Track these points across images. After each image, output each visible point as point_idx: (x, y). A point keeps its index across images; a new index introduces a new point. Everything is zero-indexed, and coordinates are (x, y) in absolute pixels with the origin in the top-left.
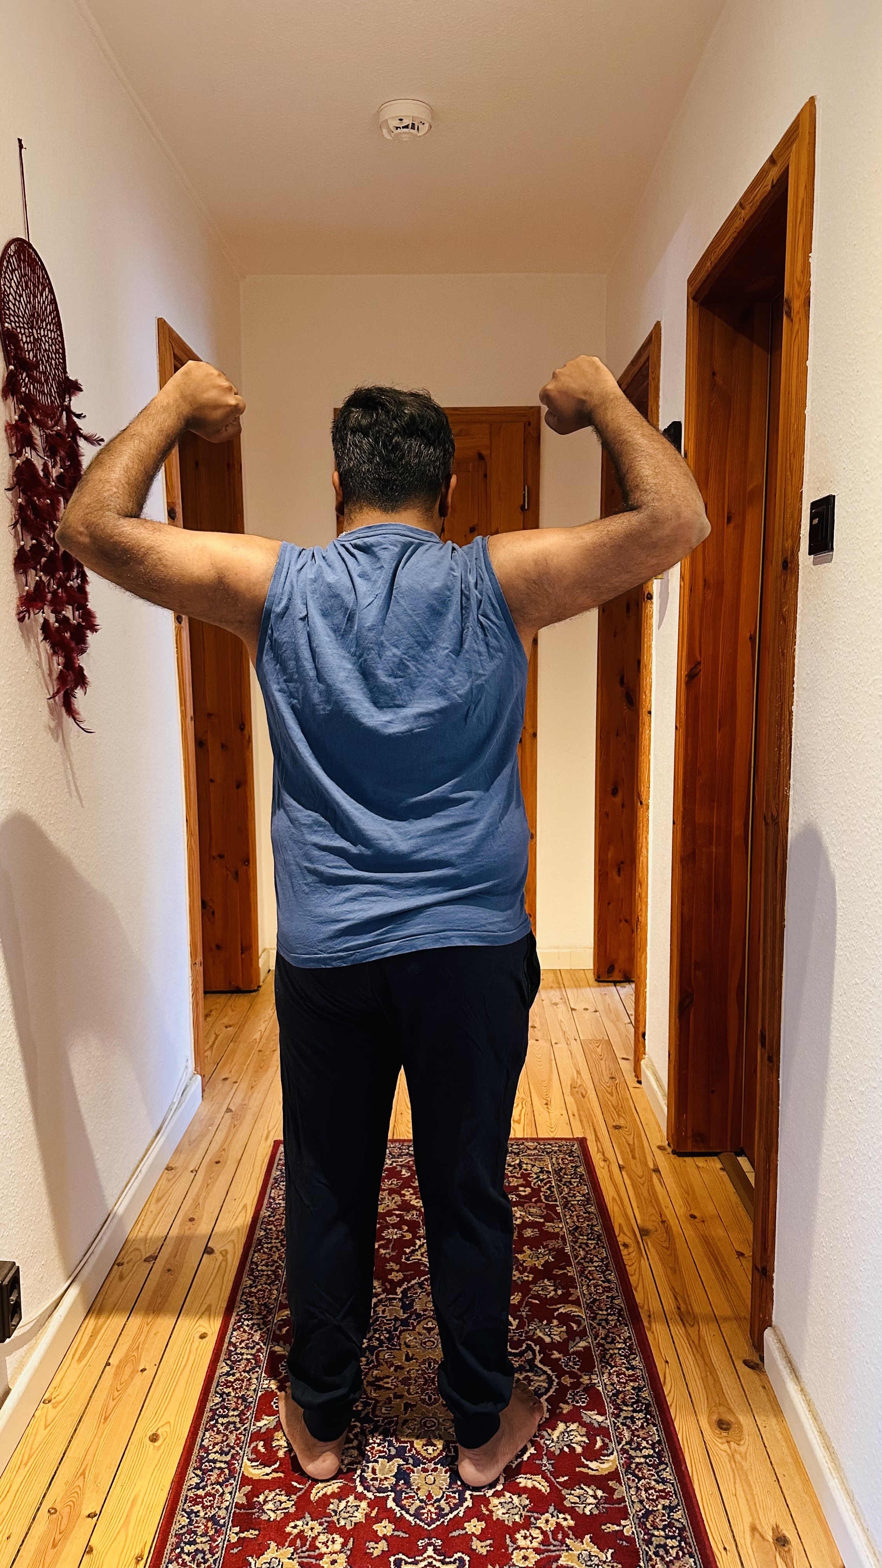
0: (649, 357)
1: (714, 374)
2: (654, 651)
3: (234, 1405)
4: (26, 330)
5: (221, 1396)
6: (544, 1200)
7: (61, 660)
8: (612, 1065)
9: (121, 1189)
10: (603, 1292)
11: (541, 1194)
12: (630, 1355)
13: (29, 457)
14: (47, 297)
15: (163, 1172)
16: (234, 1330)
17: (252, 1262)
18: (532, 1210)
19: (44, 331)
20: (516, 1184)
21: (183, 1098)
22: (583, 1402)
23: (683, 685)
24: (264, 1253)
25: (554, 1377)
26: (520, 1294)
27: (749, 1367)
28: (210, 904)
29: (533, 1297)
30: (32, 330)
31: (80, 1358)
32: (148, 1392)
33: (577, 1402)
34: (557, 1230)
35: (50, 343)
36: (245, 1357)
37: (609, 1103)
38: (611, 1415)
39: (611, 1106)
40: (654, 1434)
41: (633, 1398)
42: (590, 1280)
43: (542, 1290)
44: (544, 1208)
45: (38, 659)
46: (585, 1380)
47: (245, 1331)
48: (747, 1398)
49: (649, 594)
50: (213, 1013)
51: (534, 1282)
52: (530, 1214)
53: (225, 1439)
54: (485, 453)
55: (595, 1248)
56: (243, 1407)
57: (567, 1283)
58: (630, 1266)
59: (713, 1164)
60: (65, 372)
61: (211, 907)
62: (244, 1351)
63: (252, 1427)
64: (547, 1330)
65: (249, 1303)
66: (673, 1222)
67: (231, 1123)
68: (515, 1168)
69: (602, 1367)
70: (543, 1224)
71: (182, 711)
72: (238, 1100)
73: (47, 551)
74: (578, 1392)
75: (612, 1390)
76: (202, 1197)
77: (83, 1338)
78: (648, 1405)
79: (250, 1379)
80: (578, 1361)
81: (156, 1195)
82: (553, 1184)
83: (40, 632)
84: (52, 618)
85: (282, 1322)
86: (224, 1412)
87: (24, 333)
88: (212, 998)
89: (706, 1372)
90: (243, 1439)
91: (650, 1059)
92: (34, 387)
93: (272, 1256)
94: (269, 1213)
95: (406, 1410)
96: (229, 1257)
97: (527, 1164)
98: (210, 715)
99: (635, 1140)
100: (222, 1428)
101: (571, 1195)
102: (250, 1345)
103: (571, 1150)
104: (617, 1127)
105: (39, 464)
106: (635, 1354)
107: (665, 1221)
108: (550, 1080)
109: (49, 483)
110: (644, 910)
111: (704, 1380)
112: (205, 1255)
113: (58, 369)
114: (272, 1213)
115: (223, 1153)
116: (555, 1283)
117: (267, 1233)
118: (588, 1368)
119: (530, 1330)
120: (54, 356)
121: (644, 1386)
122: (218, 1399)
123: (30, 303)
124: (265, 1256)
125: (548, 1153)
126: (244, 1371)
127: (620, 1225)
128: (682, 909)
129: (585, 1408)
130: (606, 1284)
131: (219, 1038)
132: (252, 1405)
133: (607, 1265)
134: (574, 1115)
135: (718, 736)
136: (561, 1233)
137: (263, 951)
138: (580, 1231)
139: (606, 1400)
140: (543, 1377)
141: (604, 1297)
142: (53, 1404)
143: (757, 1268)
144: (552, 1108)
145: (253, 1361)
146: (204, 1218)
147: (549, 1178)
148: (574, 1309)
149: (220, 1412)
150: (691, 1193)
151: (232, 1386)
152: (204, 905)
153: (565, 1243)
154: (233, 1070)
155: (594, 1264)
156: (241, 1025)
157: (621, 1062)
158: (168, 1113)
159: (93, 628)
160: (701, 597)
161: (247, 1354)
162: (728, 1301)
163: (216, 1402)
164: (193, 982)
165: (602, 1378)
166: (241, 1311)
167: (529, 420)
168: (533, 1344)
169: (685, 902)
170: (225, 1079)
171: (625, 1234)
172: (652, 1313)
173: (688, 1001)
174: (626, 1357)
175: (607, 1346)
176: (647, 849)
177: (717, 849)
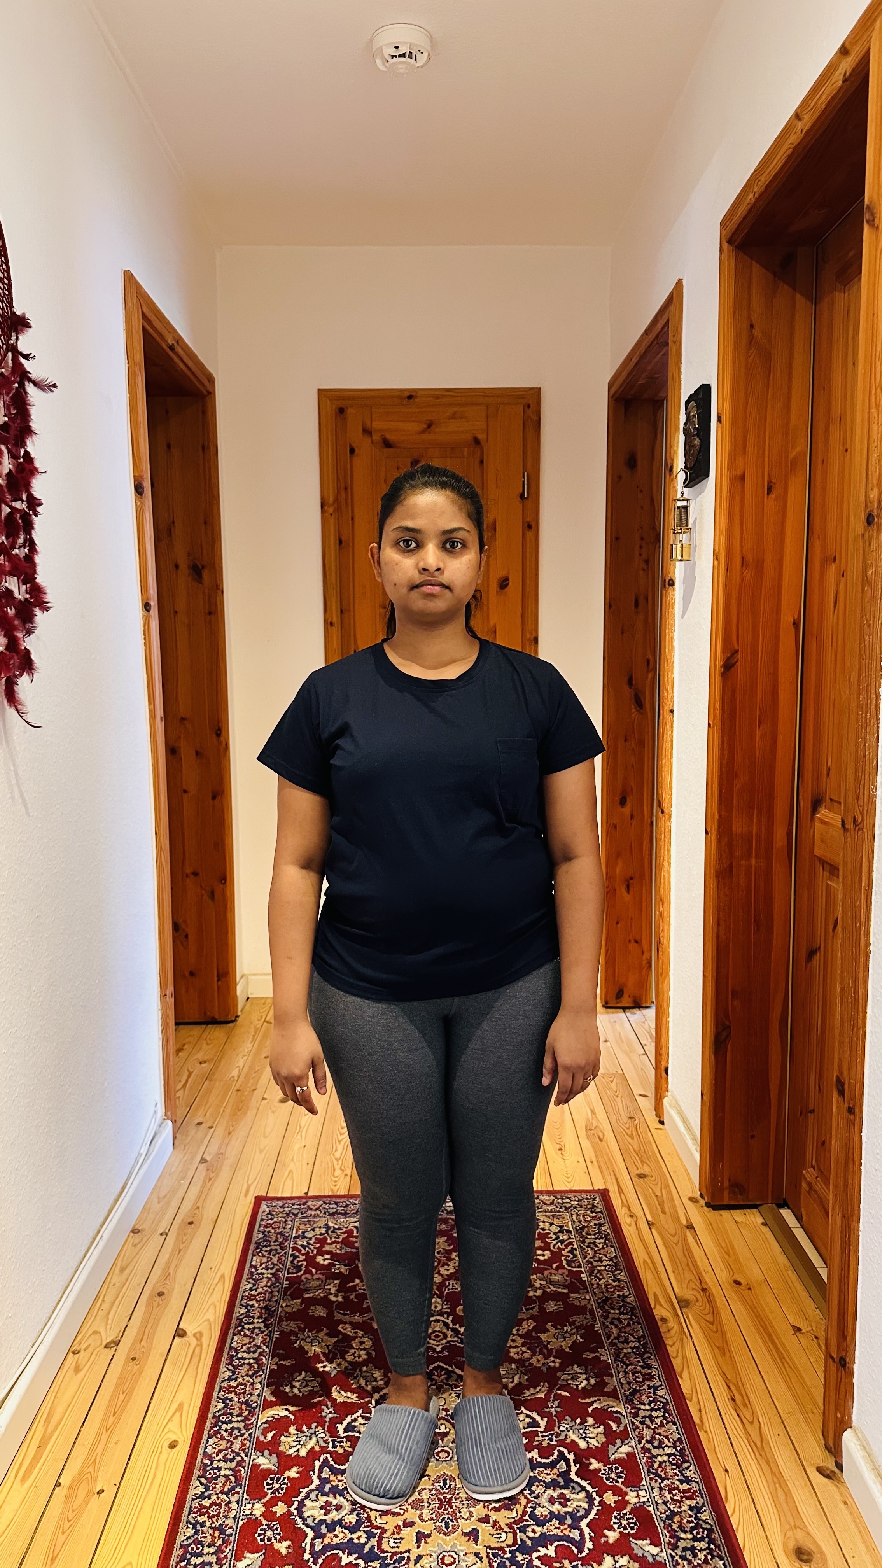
0: (668, 320)
1: (752, 326)
2: (676, 644)
3: (209, 1539)
5: (194, 1527)
6: (566, 1266)
8: (629, 1103)
9: (79, 1260)
10: (644, 1380)
11: (563, 1258)
12: (682, 1463)
15: (129, 1236)
16: (210, 1437)
17: (231, 1348)
18: (553, 1277)
21: (151, 1148)
22: (632, 1528)
23: (718, 678)
24: (246, 1335)
25: (594, 1494)
26: (546, 1384)
27: (824, 1476)
28: (183, 927)
29: (563, 1388)
31: (23, 1477)
32: (106, 1522)
33: (625, 1528)
34: (584, 1303)
36: (223, 1472)
37: (630, 1147)
38: (667, 1546)
39: (632, 1151)
41: (692, 1522)
42: (627, 1366)
43: (572, 1379)
44: (567, 1276)
46: (632, 1497)
47: (222, 1438)
48: (827, 1518)
49: (671, 579)
50: (185, 1048)
51: (562, 1368)
52: (551, 1282)
54: (481, 437)
55: (629, 1324)
56: (220, 1542)
57: (601, 1370)
58: (671, 1346)
59: (752, 1217)
60: (12, 307)
61: (184, 930)
62: (221, 1464)
64: (581, 1431)
65: (228, 1401)
66: (715, 1290)
67: (206, 1176)
69: (651, 1479)
70: (567, 1295)
71: (150, 711)
72: (213, 1148)
74: (625, 1514)
75: (666, 1511)
76: (173, 1266)
77: (29, 1450)
78: (710, 1531)
79: (229, 1502)
80: (622, 1472)
81: (119, 1264)
82: (576, 1246)
85: (267, 1425)
86: (198, 1549)
88: (184, 1030)
89: (775, 1483)
91: (673, 1097)
93: (254, 1339)
94: (250, 1286)
95: (418, 1541)
96: (205, 1341)
98: (183, 719)
99: (664, 1191)
101: (596, 1259)
102: (229, 1456)
103: (593, 1204)
104: (642, 1176)
106: (688, 1461)
107: (706, 1289)
108: (563, 1121)
110: (666, 931)
111: (773, 1495)
112: (176, 1339)
114: (254, 1285)
115: (197, 1211)
116: (586, 1370)
117: (249, 1311)
118: (634, 1481)
119: (561, 1431)
121: (704, 1505)
122: (190, 1531)
124: (246, 1340)
125: (567, 1209)
126: (222, 1492)
127: (655, 1295)
128: (718, 930)
129: (637, 1537)
130: (646, 1371)
131: (193, 1075)
132: (232, 1538)
133: (645, 1346)
134: (592, 1162)
135: (758, 733)
136: (589, 1307)
137: (242, 977)
138: (611, 1304)
139: (660, 1525)
140: (582, 1495)
141: (645, 1387)
143: (832, 1357)
144: (567, 1155)
145: (233, 1479)
146: (175, 1291)
147: (570, 1238)
148: (611, 1403)
149: (192, 1549)
150: (732, 1254)
151: (207, 1512)
152: (176, 927)
153: (595, 1320)
154: (208, 1114)
155: (630, 1345)
156: (218, 1060)
157: (639, 1099)
158: (134, 1167)
159: (43, 606)
160: (738, 578)
161: (225, 1469)
162: (791, 1391)
163: (188, 1535)
164: (162, 1015)
165: (652, 1495)
166: (218, 1411)
167: (530, 402)
168: (566, 1451)
169: (722, 923)
170: (199, 1124)
171: (661, 1305)
172: (702, 1406)
173: (725, 1034)
174: (678, 1466)
175: (655, 1452)
176: (670, 863)
177: (756, 862)
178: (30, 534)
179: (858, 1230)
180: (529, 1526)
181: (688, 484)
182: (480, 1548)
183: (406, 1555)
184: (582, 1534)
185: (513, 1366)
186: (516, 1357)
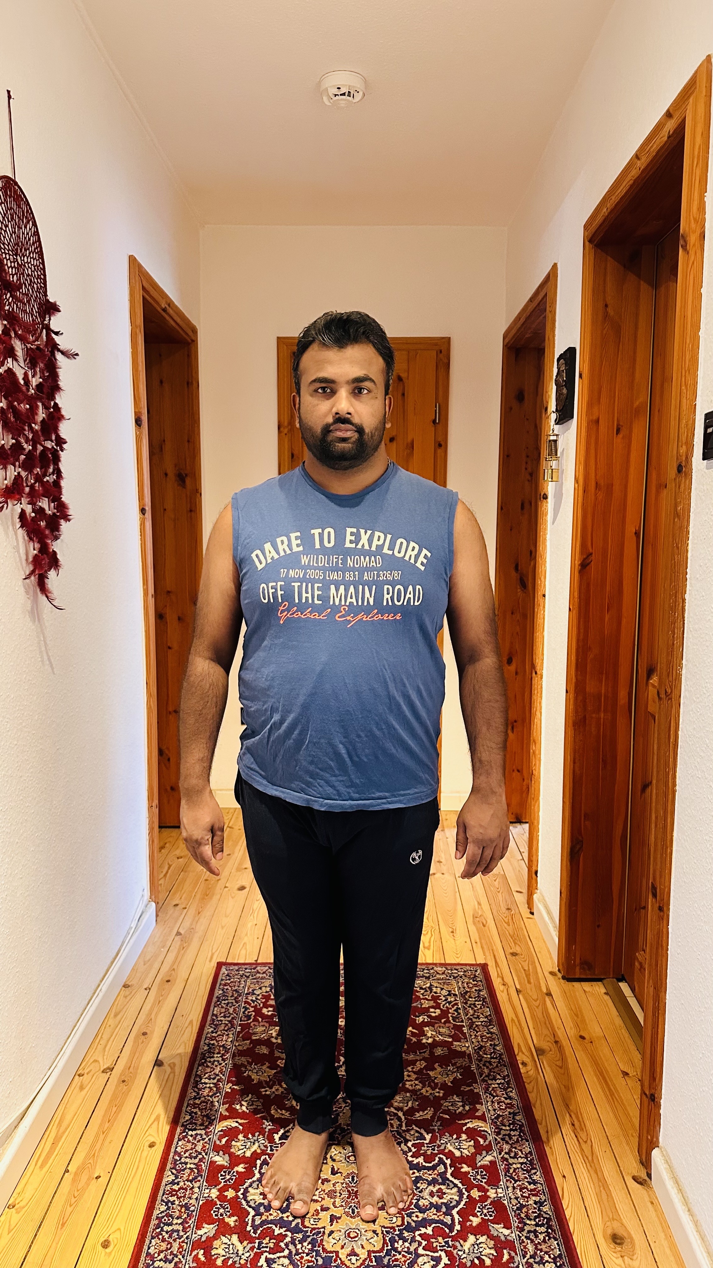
0: (546, 294)
1: (606, 306)
2: (548, 543)
3: (177, 1214)
4: (11, 257)
5: (167, 1204)
6: (452, 1021)
7: (37, 546)
8: (507, 897)
9: (84, 1007)
10: (506, 1108)
11: (450, 1015)
12: (531, 1169)
13: (11, 367)
14: (30, 229)
15: (121, 989)
16: (179, 1140)
17: (196, 1075)
18: (441, 1030)
19: (27, 258)
20: (427, 1006)
21: (139, 923)
22: (491, 1216)
23: (577, 573)
24: (208, 1066)
25: (464, 1190)
26: (432, 1109)
27: (638, 1183)
28: (167, 752)
29: (445, 1112)
30: (17, 257)
31: (42, 1165)
32: (102, 1199)
33: (485, 1215)
34: (464, 1049)
35: (33, 269)
36: (188, 1166)
37: (507, 932)
38: (516, 1229)
39: (508, 935)
40: (555, 1248)
41: (536, 1212)
42: (494, 1097)
43: (452, 1105)
44: (452, 1029)
45: (16, 544)
46: (492, 1193)
47: (189, 1141)
48: (637, 1214)
49: (545, 494)
50: (166, 846)
51: (445, 1098)
52: (440, 1033)
53: (169, 1246)
54: (403, 375)
55: (497, 1066)
56: (185, 1216)
57: (475, 1100)
58: (528, 1084)
59: (597, 988)
60: (46, 295)
61: (167, 755)
62: (188, 1160)
63: (194, 1236)
64: (457, 1144)
65: (193, 1114)
66: (565, 1043)
67: (180, 945)
68: (426, 991)
69: (507, 1181)
70: (451, 1043)
71: (144, 590)
72: (187, 924)
73: (24, 449)
74: (486, 1205)
75: (516, 1204)
76: (154, 1013)
77: (46, 1146)
78: (549, 1220)
79: (193, 1188)
80: (485, 1175)
81: (114, 1010)
82: (460, 1006)
83: (18, 520)
84: (29, 509)
85: (222, 1133)
86: (169, 1220)
87: (9, 259)
88: (166, 832)
89: (600, 1187)
90: (185, 1247)
91: (541, 894)
92: (17, 305)
94: (212, 1029)
95: (332, 1221)
96: (177, 1070)
97: (436, 987)
98: (169, 592)
99: (530, 966)
100: (166, 1236)
101: (475, 1016)
102: (193, 1155)
103: (475, 975)
104: (514, 954)
105: (20, 374)
106: (536, 1169)
107: (557, 1042)
108: (455, 910)
109: (28, 390)
110: (537, 765)
111: (598, 1195)
112: (155, 1067)
113: (40, 293)
114: (215, 1029)
115: (173, 972)
116: (463, 1099)
117: (210, 1048)
118: (494, 1181)
119: (442, 1143)
120: (36, 280)
121: (545, 1201)
122: (163, 1208)
123: (15, 233)
124: (208, 1070)
125: (454, 978)
126: (188, 1180)
127: (519, 1044)
128: (574, 766)
129: (493, 1222)
130: (508, 1101)
131: (171, 868)
132: (194, 1213)
133: (508, 1083)
134: (476, 943)
135: (607, 617)
136: (468, 1052)
138: (484, 1051)
139: (511, 1214)
140: (455, 1190)
141: (507, 1113)
142: (16, 1209)
143: (645, 1094)
144: (457, 936)
145: (196, 1171)
146: (155, 1033)
147: (456, 1000)
148: (480, 1124)
149: (165, 1220)
150: (580, 1016)
151: (176, 1194)
152: (161, 752)
153: (471, 1062)
154: (183, 898)
155: (497, 1081)
157: (515, 894)
158: (126, 937)
159: (66, 518)
160: (593, 497)
161: (190, 1164)
162: (617, 1119)
164: (149, 822)
165: (507, 1192)
166: (186, 1122)
167: (442, 348)
168: (444, 1158)
169: (577, 761)
170: (176, 905)
171: (523, 1053)
172: (549, 1129)
173: (578, 847)
174: (528, 1171)
175: (511, 1161)
176: (541, 713)
177: (604, 716)
178: (58, 465)
179: (665, 999)
180: (413, 1213)
181: (558, 422)
182: (377, 1227)
183: (322, 1230)
184: (453, 1220)
185: (408, 1094)
186: (410, 1088)
